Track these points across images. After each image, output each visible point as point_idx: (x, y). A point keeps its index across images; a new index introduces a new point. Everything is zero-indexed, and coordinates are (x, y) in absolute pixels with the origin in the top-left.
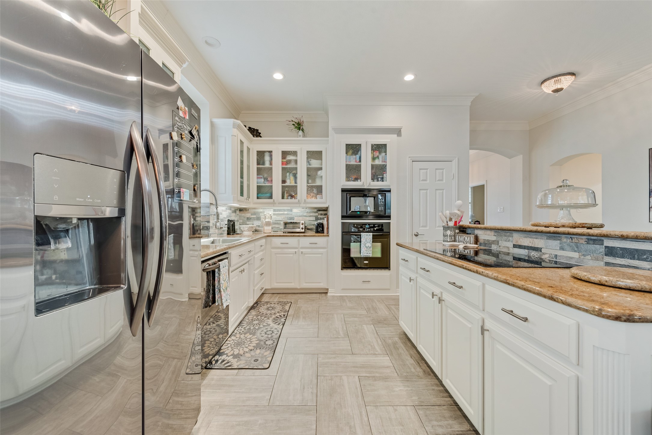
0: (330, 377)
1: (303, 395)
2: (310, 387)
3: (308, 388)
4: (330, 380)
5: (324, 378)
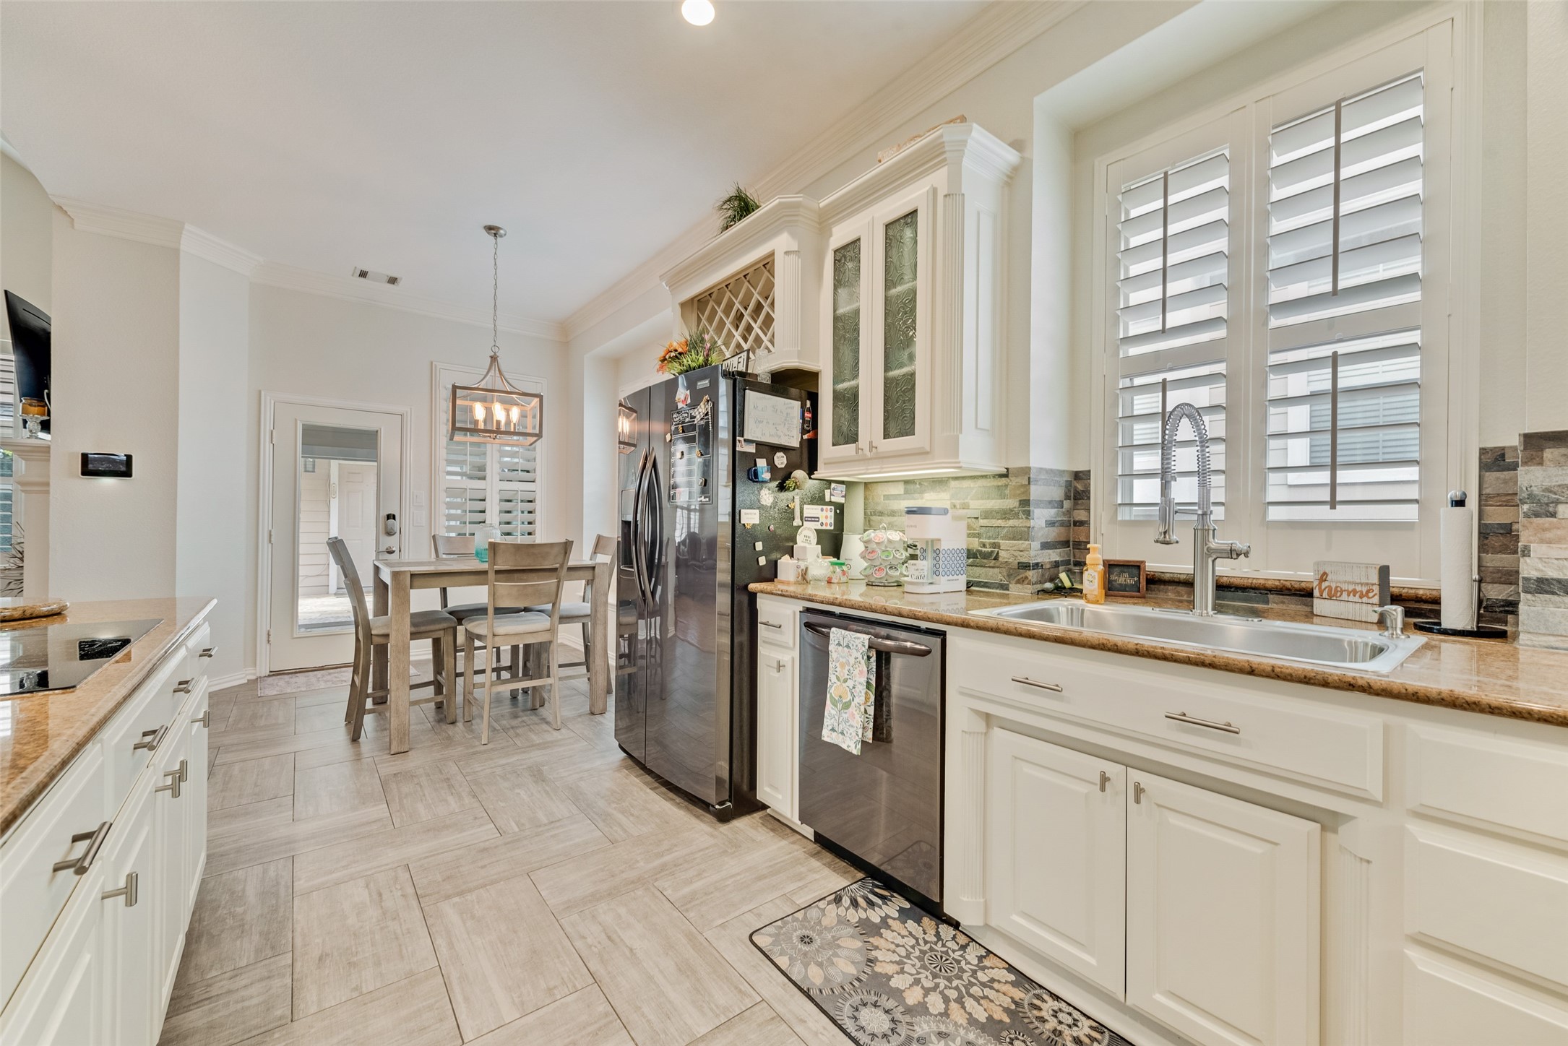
0: (559, 997)
1: (600, 924)
2: (596, 947)
3: (599, 943)
4: (555, 987)
5: (575, 986)
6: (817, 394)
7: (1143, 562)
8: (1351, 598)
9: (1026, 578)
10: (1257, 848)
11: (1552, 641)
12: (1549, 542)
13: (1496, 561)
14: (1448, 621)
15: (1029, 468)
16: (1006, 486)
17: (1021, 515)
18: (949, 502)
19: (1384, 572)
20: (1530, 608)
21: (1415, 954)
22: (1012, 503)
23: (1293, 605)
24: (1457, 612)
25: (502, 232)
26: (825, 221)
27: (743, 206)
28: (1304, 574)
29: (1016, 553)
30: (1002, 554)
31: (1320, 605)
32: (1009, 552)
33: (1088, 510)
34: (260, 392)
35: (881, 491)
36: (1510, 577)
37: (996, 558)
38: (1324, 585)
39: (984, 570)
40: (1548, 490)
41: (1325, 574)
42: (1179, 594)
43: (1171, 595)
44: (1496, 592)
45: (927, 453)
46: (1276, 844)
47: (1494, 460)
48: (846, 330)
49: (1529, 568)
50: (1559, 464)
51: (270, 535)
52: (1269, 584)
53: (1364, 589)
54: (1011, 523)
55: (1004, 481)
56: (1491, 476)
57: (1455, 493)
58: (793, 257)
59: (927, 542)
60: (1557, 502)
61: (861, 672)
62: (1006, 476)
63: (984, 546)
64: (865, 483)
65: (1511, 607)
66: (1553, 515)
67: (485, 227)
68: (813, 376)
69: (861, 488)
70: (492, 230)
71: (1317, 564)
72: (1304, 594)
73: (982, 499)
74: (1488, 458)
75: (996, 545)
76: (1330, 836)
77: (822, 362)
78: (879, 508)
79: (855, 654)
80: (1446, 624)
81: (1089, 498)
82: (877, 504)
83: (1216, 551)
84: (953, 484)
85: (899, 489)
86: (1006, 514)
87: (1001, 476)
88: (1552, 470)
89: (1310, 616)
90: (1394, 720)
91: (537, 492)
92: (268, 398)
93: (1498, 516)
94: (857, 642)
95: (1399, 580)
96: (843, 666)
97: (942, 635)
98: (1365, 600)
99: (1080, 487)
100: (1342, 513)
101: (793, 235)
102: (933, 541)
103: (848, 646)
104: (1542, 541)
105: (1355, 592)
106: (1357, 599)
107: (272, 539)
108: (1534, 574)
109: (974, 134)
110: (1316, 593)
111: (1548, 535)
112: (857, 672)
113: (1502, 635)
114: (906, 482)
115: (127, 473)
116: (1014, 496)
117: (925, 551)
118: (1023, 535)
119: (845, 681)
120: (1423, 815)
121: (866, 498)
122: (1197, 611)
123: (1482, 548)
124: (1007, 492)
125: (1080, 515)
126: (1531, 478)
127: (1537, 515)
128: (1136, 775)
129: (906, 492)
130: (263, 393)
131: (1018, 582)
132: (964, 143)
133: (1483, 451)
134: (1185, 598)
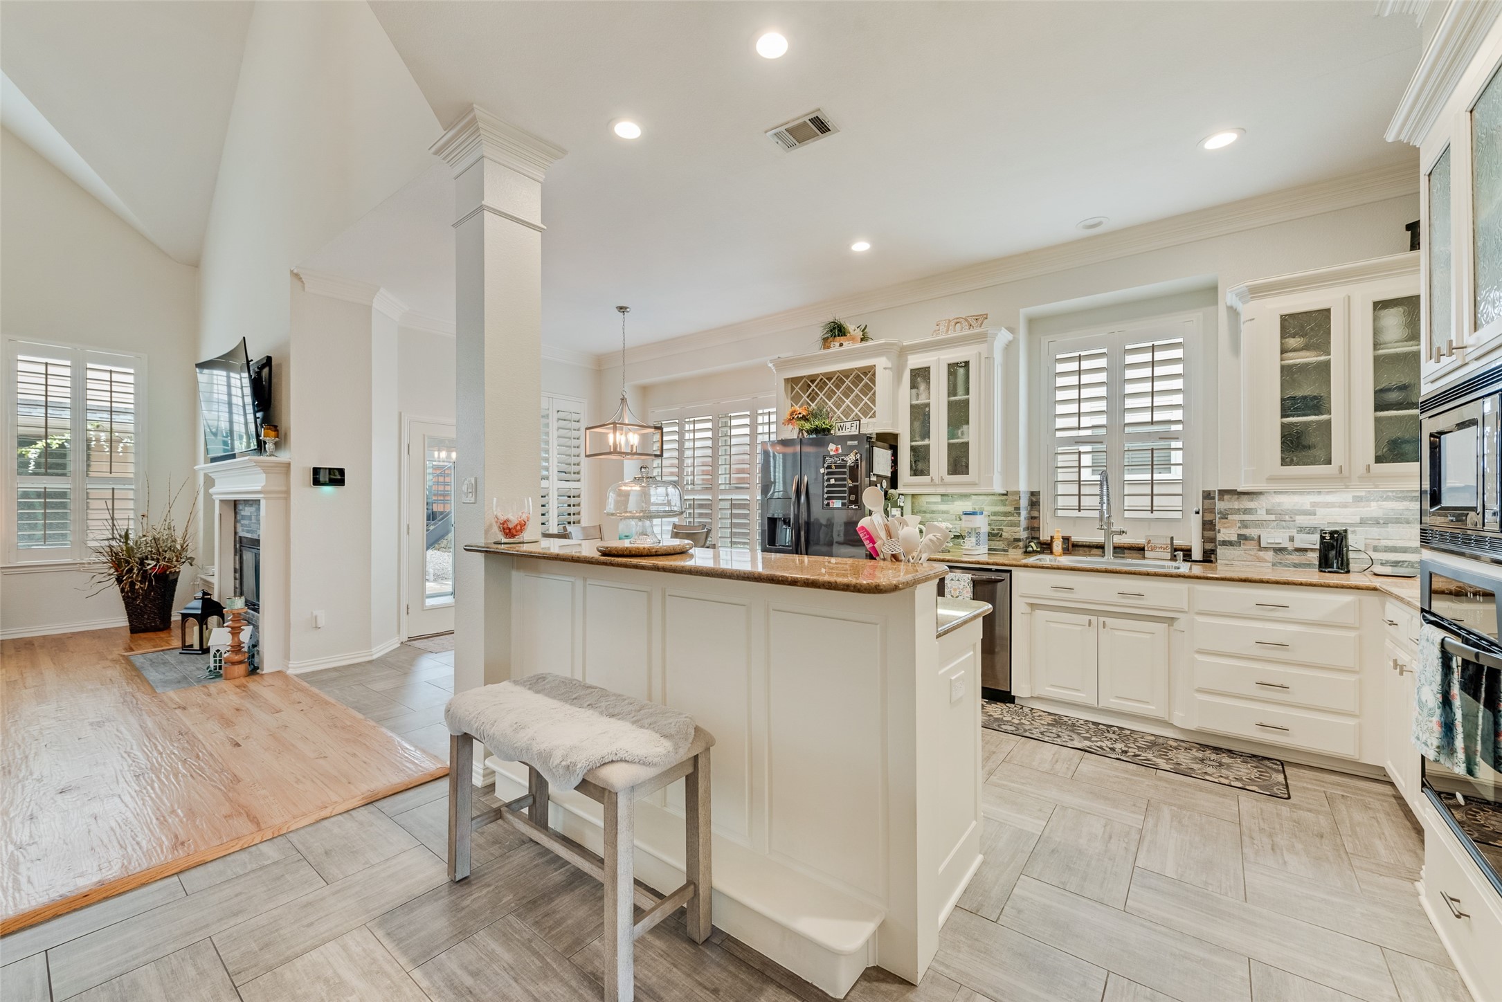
6: (897, 446)
7: (1070, 537)
8: (1160, 550)
9: (1018, 546)
10: (1148, 636)
11: (1227, 562)
12: (1226, 528)
13: (1209, 534)
14: (1194, 558)
15: (1020, 491)
16: (1006, 500)
17: (1015, 515)
18: (971, 507)
19: (1172, 539)
20: (1220, 551)
21: (1196, 656)
22: (1010, 509)
23: (1135, 554)
24: (1197, 554)
25: (628, 310)
26: (903, 352)
27: (837, 330)
28: (1140, 541)
29: (1013, 534)
30: (1004, 534)
31: (1147, 554)
32: (1008, 533)
33: (1039, 511)
34: (400, 414)
35: (924, 500)
36: (1213, 540)
37: (1001, 536)
38: (1149, 545)
39: (993, 542)
40: (1225, 510)
41: (1150, 540)
42: (1085, 551)
43: (1081, 552)
44: (1209, 546)
45: (976, 484)
46: (1153, 633)
47: (1207, 495)
48: (920, 415)
49: (1220, 537)
50: (1228, 501)
51: (408, 528)
52: (1126, 545)
53: (1165, 546)
54: (1009, 518)
55: (1005, 497)
56: (1206, 501)
57: (1196, 509)
58: (888, 371)
59: (972, 529)
60: (1228, 514)
61: (967, 592)
62: (1006, 495)
63: (993, 530)
64: (912, 495)
65: (1213, 551)
66: (1227, 518)
67: (617, 307)
68: (895, 437)
69: (910, 498)
70: (622, 309)
71: (1146, 536)
72: (1142, 549)
73: (992, 505)
74: (1205, 494)
75: (1001, 530)
76: (1171, 627)
77: (903, 430)
78: (923, 509)
79: (963, 583)
80: (1193, 558)
81: (1039, 505)
82: (922, 507)
83: (1114, 532)
84: (973, 497)
85: (938, 499)
86: (1006, 514)
87: (1003, 495)
88: (1227, 503)
89: (1144, 558)
90: (1191, 585)
91: (582, 489)
92: (406, 418)
93: (1209, 517)
94: (964, 578)
95: (1177, 542)
96: (955, 590)
97: (1010, 571)
98: (1165, 550)
99: (1034, 499)
100: (1156, 515)
101: (888, 359)
102: (975, 529)
103: (958, 580)
104: (1224, 528)
105: (1161, 547)
106: (1162, 550)
107: (410, 531)
108: (1222, 539)
109: (1002, 331)
110: (1146, 549)
111: (1226, 525)
112: (965, 592)
113: (1211, 562)
114: (942, 495)
115: (341, 482)
116: (1011, 505)
117: (970, 533)
118: (1017, 525)
119: (957, 597)
120: (1200, 613)
121: (913, 503)
122: (1106, 557)
123: (1204, 529)
124: (1007, 503)
125: (1035, 514)
126: (1220, 505)
127: (1222, 518)
128: (1101, 619)
129: (942, 500)
130: (403, 414)
131: (1014, 548)
132: (996, 334)
133: (1203, 491)
134: (1088, 553)
